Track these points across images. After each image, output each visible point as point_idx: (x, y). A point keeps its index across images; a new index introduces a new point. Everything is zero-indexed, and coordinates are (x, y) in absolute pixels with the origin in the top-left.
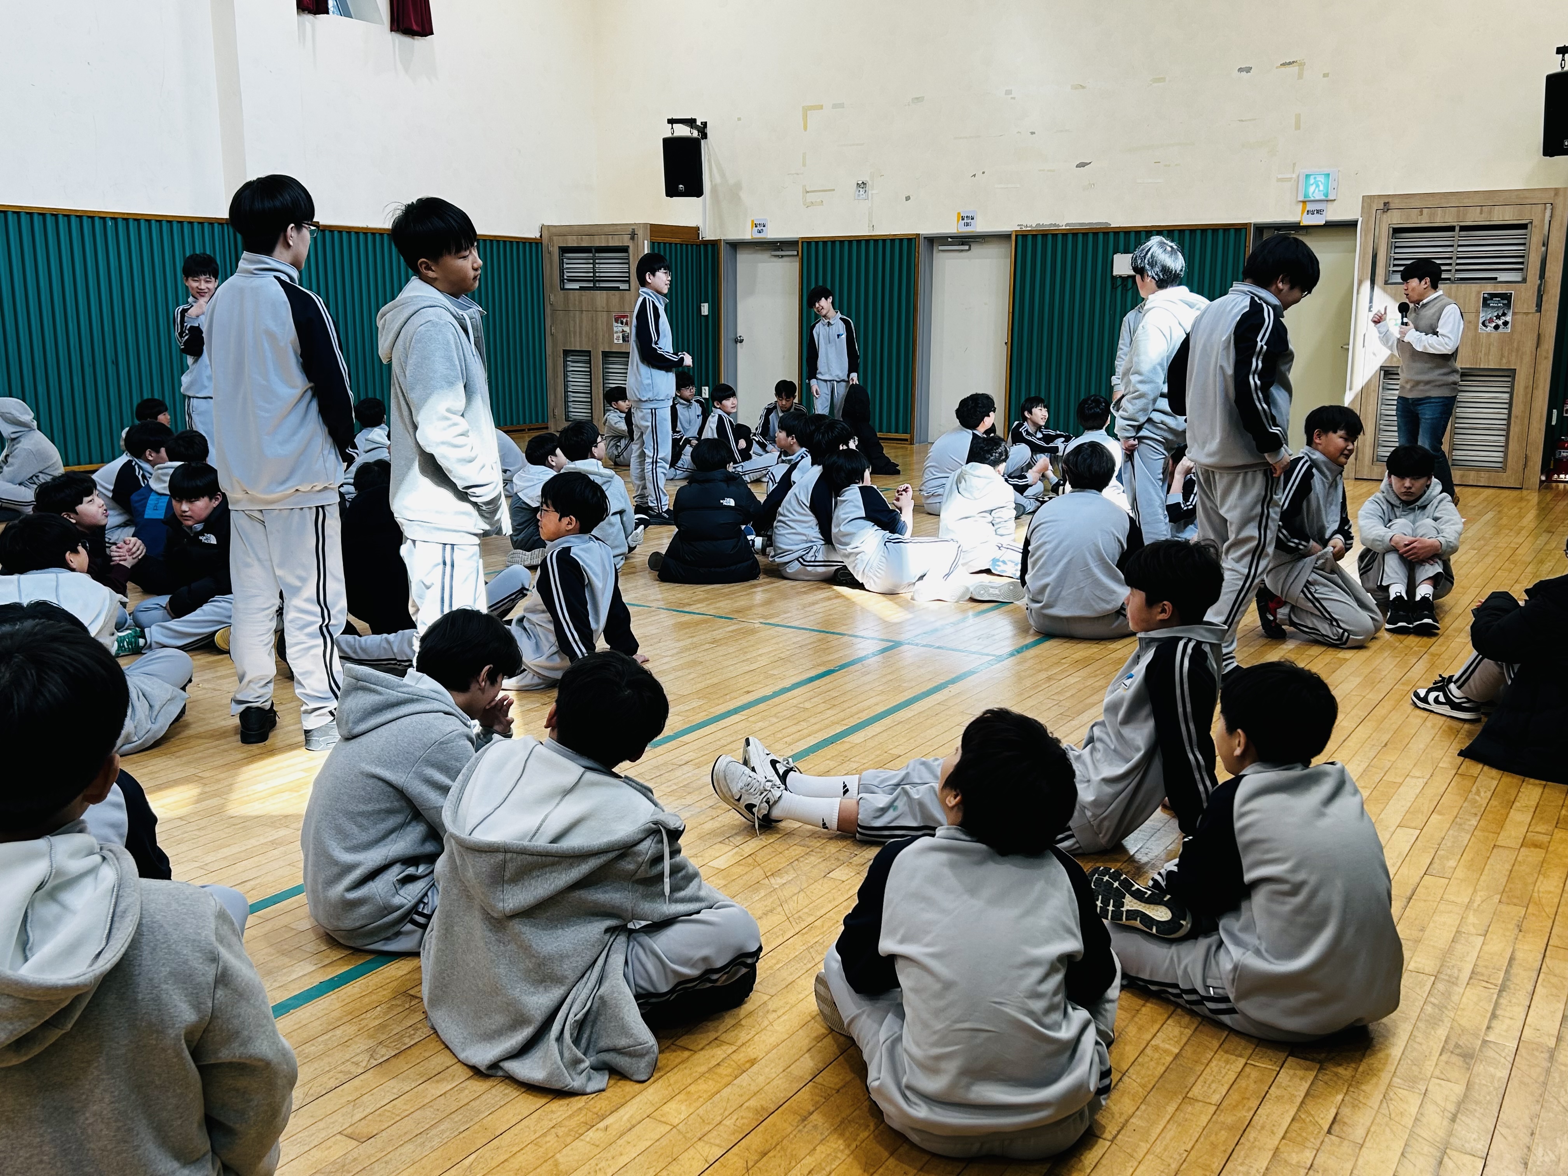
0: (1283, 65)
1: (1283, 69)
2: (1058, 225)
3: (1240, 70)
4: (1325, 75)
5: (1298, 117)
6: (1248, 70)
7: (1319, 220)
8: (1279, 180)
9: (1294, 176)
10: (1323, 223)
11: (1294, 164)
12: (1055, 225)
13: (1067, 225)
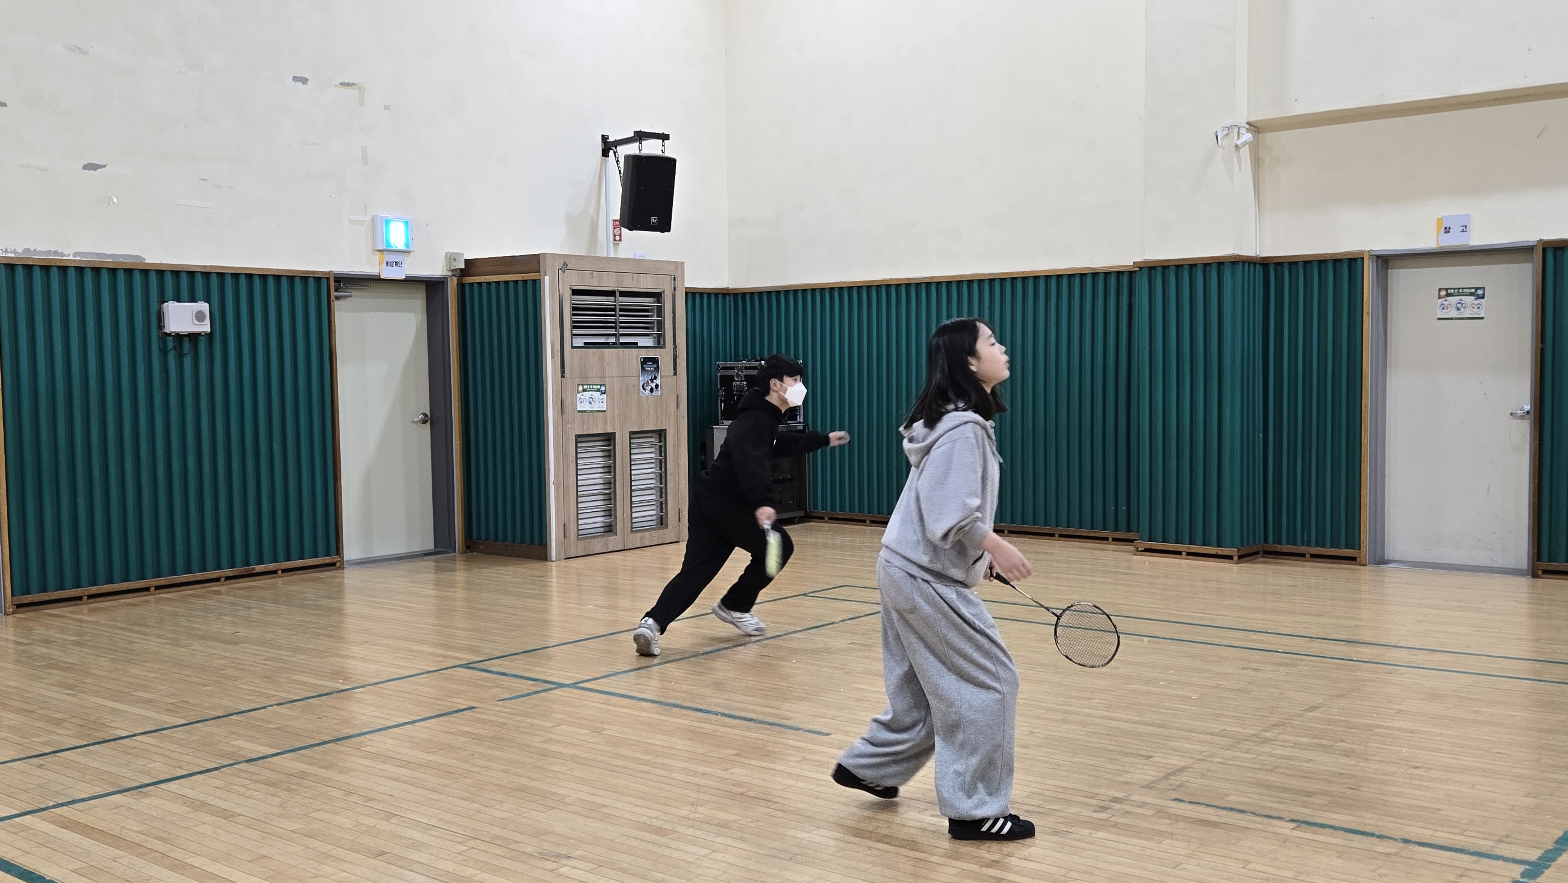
0: (343, 84)
1: (342, 90)
2: (62, 254)
3: (295, 79)
4: (387, 107)
5: (364, 149)
6: (304, 81)
7: (398, 274)
8: (351, 222)
9: (368, 219)
10: (403, 277)
11: (366, 205)
12: (56, 253)
13: (75, 254)
